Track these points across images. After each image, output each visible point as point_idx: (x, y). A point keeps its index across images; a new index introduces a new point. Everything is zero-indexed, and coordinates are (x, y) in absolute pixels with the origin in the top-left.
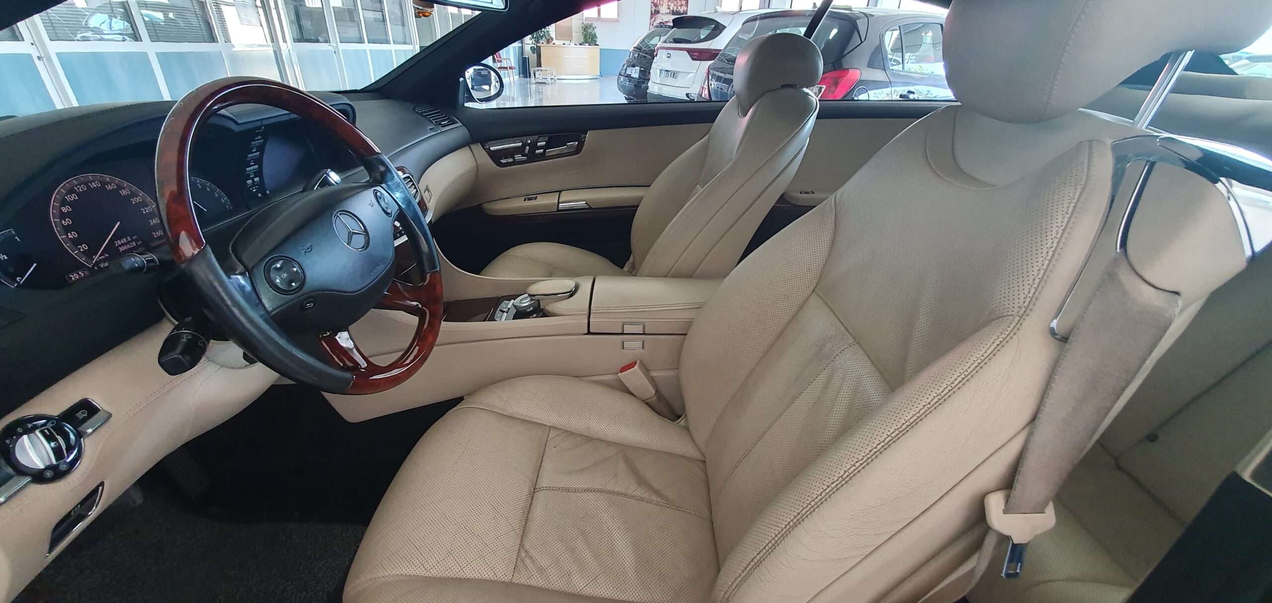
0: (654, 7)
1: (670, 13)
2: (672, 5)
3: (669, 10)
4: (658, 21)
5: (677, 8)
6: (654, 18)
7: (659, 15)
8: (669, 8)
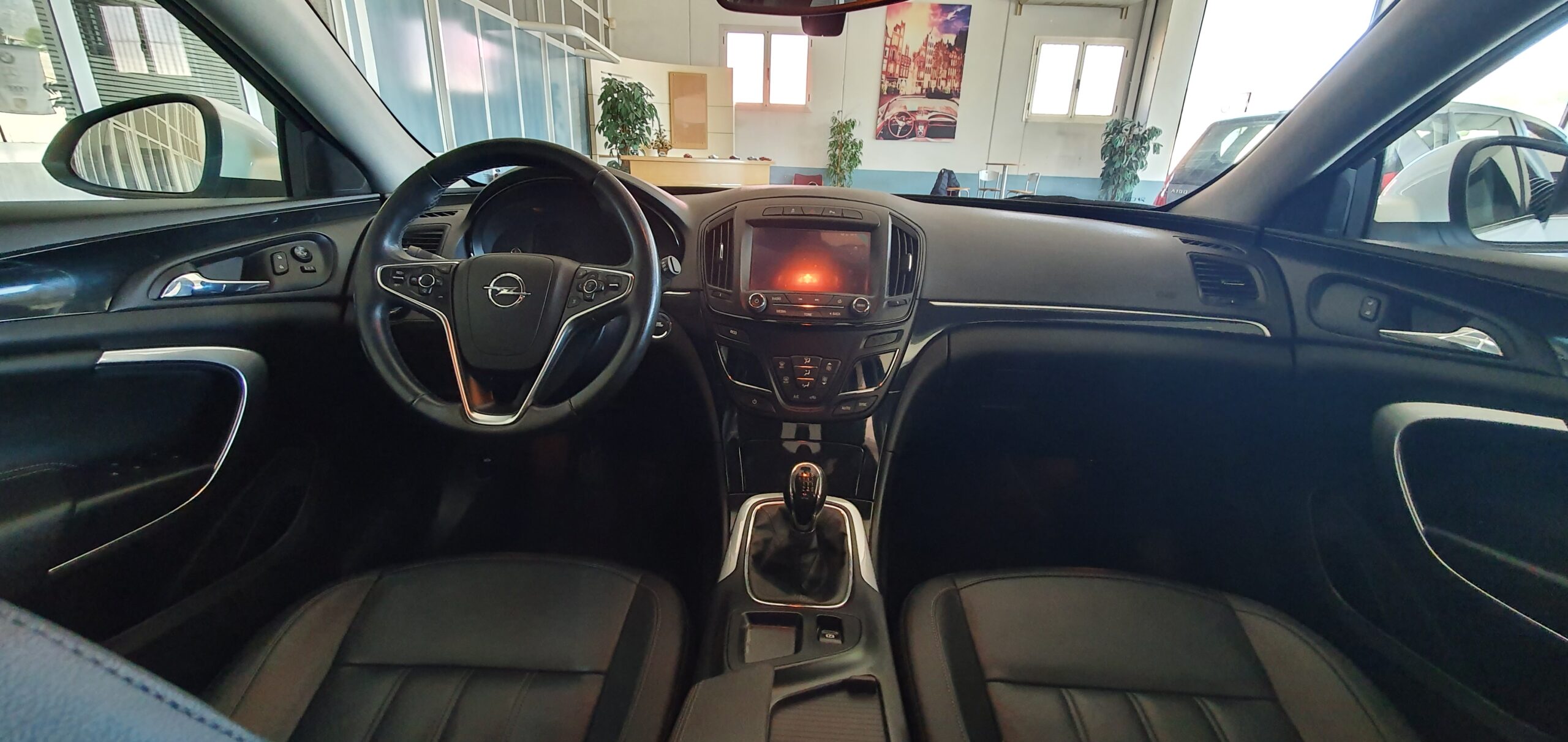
0: (888, 82)
1: (922, 94)
2: (927, 77)
3: (920, 88)
4: (895, 110)
5: (938, 83)
6: (886, 105)
7: (898, 98)
8: (920, 84)
